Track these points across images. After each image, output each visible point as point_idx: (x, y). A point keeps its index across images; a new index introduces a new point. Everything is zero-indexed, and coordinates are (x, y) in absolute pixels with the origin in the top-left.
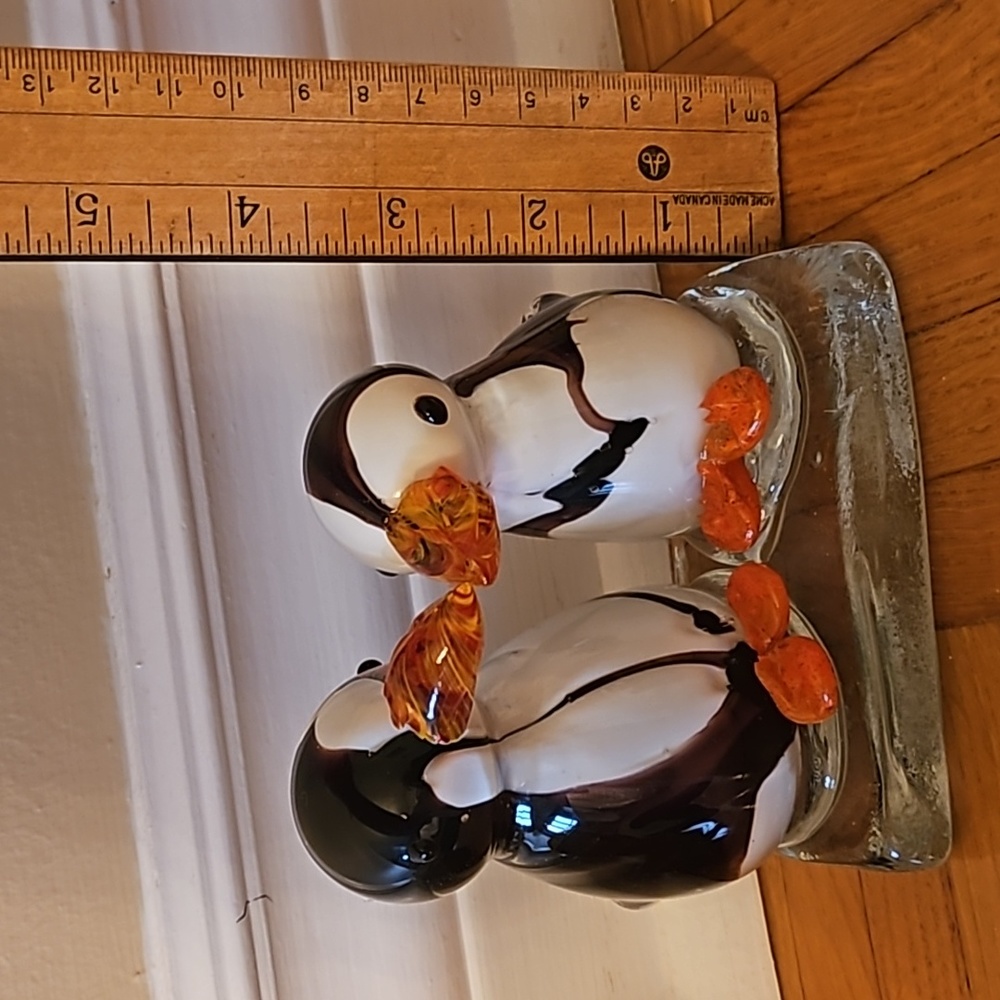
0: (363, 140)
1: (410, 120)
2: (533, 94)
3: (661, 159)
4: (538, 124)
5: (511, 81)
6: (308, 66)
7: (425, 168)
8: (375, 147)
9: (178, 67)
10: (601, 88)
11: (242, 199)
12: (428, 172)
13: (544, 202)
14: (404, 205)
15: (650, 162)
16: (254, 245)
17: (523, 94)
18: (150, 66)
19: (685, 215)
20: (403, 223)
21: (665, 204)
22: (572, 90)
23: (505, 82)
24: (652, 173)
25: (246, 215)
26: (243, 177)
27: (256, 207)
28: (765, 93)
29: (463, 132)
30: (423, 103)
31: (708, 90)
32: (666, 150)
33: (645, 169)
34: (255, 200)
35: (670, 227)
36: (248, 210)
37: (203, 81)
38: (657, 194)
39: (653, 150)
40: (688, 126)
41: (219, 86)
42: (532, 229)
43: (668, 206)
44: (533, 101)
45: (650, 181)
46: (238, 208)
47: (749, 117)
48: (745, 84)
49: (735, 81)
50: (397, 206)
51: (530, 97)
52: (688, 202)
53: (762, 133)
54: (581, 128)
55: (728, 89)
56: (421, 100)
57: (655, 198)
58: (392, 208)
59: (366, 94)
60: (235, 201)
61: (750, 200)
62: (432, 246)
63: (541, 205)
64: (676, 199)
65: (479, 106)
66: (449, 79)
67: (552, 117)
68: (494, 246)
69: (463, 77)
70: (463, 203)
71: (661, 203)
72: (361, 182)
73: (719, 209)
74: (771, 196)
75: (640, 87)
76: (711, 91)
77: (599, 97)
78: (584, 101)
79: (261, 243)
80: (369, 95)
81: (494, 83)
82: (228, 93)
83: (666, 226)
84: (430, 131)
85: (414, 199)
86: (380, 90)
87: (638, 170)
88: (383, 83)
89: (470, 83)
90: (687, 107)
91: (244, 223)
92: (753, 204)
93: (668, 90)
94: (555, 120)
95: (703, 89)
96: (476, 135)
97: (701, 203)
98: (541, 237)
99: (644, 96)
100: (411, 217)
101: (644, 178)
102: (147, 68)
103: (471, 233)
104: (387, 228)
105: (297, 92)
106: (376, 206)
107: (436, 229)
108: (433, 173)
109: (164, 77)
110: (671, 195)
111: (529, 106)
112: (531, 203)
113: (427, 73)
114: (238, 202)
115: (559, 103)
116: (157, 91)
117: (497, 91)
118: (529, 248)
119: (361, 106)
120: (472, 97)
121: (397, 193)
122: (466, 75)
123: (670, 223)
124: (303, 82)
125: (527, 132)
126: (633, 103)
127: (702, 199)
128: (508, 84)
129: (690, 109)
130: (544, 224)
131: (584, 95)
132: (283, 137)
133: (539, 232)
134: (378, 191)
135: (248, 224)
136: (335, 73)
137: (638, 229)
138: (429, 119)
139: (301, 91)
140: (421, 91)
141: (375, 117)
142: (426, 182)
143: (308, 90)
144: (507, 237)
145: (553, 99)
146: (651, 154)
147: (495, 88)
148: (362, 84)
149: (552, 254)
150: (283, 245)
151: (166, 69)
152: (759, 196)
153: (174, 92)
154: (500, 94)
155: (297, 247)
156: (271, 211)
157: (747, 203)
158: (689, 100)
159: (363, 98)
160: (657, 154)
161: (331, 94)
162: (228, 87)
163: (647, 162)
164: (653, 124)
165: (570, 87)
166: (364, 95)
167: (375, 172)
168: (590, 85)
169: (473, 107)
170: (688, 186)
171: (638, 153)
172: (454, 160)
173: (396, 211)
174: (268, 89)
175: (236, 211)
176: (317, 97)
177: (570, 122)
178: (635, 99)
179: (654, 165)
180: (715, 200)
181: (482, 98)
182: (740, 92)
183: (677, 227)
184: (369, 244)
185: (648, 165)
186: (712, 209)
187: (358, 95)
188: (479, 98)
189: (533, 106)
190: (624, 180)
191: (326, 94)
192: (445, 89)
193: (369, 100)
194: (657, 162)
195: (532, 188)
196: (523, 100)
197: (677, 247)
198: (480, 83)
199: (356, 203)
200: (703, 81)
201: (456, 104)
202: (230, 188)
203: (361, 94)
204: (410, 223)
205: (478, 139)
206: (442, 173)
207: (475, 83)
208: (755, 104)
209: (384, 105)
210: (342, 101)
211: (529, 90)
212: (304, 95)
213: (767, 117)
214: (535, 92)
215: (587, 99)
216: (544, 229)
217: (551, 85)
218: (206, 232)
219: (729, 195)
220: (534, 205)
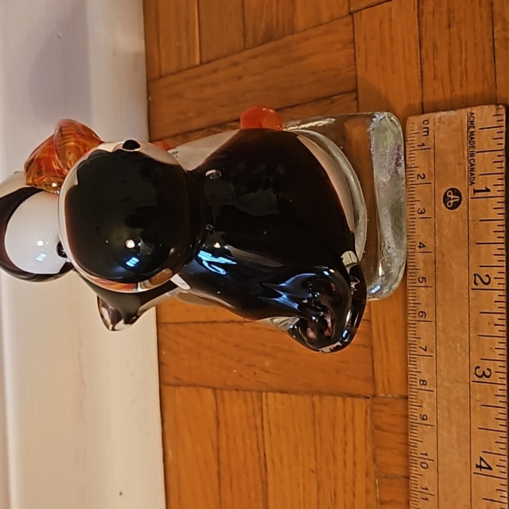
0: (446, 387)
1: (435, 356)
2: (419, 278)
3: (450, 194)
4: (434, 275)
5: (414, 291)
6: (412, 412)
7: (459, 350)
8: (448, 380)
9: (415, 486)
10: (414, 234)
11: (477, 466)
12: (460, 349)
13: (475, 275)
14: (478, 367)
15: (452, 201)
16: (502, 465)
17: (419, 284)
18: (415, 501)
19: (481, 176)
20: (488, 369)
21: (475, 191)
22: (416, 252)
23: (413, 295)
24: (458, 200)
25: (486, 466)
26: (466, 463)
27: (481, 459)
28: (414, 123)
29: (440, 324)
30: (426, 347)
31: (413, 162)
32: (445, 191)
33: (457, 205)
34: (477, 459)
35: (488, 187)
36: (483, 464)
37: (421, 474)
38: (470, 197)
39: (446, 200)
40: (432, 176)
41: (423, 465)
42: (490, 284)
43: (476, 189)
44: (423, 278)
45: (462, 202)
46: (482, 470)
47: (426, 133)
48: (410, 137)
49: (408, 144)
50: (479, 371)
51: (421, 280)
52: (473, 174)
53: (434, 123)
54: (435, 247)
55: (412, 149)
56: (424, 348)
57: (471, 198)
58: (480, 375)
59: (423, 381)
60: (478, 470)
61: (472, 130)
62: (501, 352)
63: (477, 277)
64: (473, 183)
65: (426, 312)
66: (415, 329)
67: (430, 267)
68: (500, 310)
69: (413, 320)
70: (477, 329)
71: (474, 194)
72: (467, 392)
73: (477, 152)
74: (469, 114)
75: (413, 208)
76: (414, 160)
77: (419, 236)
78: (421, 245)
79: (501, 460)
80: (423, 379)
81: (414, 302)
82: (427, 461)
83: (488, 190)
84: (440, 345)
85: (476, 361)
86: (421, 372)
87: (456, 210)
88: (417, 370)
89: (415, 317)
90: (423, 176)
91: (490, 468)
92: (474, 127)
93: (414, 189)
94: (432, 265)
95: (413, 166)
96: (441, 316)
97: (474, 165)
98: (495, 278)
99: (418, 206)
100: (485, 363)
101: (461, 206)
102: (417, 503)
103: (493, 325)
104: (490, 380)
105: (424, 422)
106: (479, 385)
107: (491, 348)
108: (461, 346)
109: (420, 495)
110: (470, 187)
111: (425, 281)
112: (476, 284)
113: (412, 342)
114: (479, 469)
115: (423, 262)
116: (426, 501)
117: (418, 300)
118: (501, 287)
119: (429, 385)
120: (422, 316)
121: (472, 371)
122: (412, 319)
123: (486, 188)
124: (419, 417)
125: (439, 283)
126: (422, 213)
127: (473, 165)
128: (415, 293)
129: (424, 175)
130: (487, 276)
131: (419, 245)
132: (445, 435)
133: (492, 280)
134: (471, 383)
135: (491, 466)
136: (414, 397)
137: (489, 209)
138: (433, 345)
139: (423, 419)
140: (420, 347)
141: (434, 378)
142: (465, 350)
143: (422, 415)
144: (495, 302)
145: (421, 265)
146: (448, 201)
147: (417, 302)
148: (418, 382)
149: (505, 271)
150: (501, 447)
151: (417, 493)
152: (469, 123)
153: (426, 491)
154: (420, 299)
155: (503, 439)
156: (484, 450)
157: (473, 132)
158: (419, 175)
159: (425, 383)
160: (447, 197)
161: (424, 401)
162: (423, 461)
163: (452, 204)
164: (432, 199)
165: (415, 254)
166: (424, 382)
167: (461, 382)
168: (414, 241)
169: (427, 316)
170: (465, 175)
171: (447, 209)
172: (454, 332)
173: (482, 373)
174: (423, 438)
175: (484, 471)
176: (426, 410)
177: (432, 255)
178: (420, 212)
179: (454, 199)
180: (472, 155)
181: (422, 310)
182: (413, 140)
183: (488, 182)
184: (500, 393)
185: (454, 202)
186: (478, 157)
187: (423, 386)
188: (422, 312)
189: (425, 278)
190: (462, 220)
191: (424, 405)
192: (418, 332)
193: (426, 380)
194: (452, 197)
195: (467, 282)
196: (422, 284)
197: (500, 182)
198: (415, 310)
199: (478, 397)
200: (409, 166)
201: (426, 328)
202: (472, 473)
203: (423, 384)
204: (489, 364)
205: (443, 315)
206: (461, 340)
207: (415, 314)
208: (419, 130)
209: (428, 372)
210: (427, 397)
211: (417, 280)
212: (425, 417)
213: (426, 120)
214: (418, 277)
215: (420, 243)
216: (490, 276)
217: (414, 266)
218: (495, 492)
219: (469, 145)
220: (477, 282)
